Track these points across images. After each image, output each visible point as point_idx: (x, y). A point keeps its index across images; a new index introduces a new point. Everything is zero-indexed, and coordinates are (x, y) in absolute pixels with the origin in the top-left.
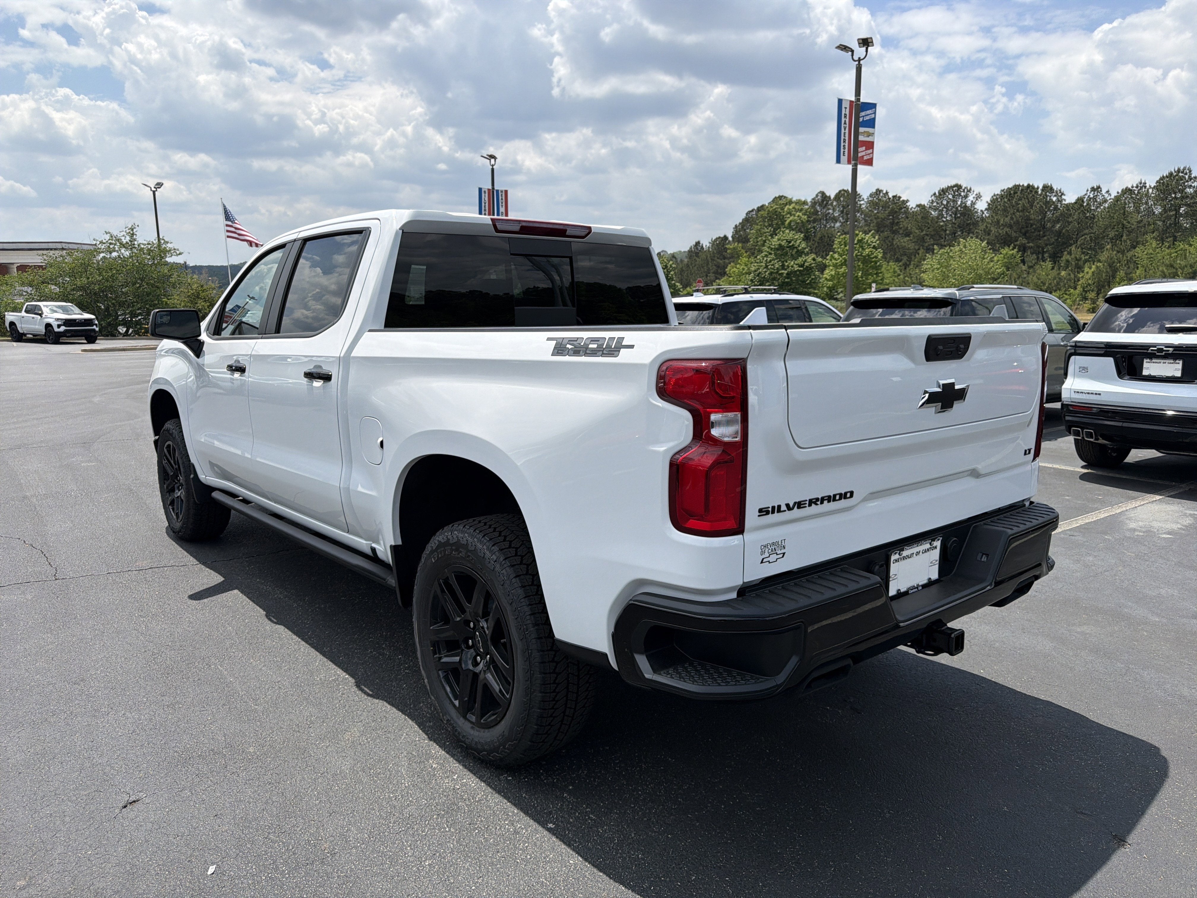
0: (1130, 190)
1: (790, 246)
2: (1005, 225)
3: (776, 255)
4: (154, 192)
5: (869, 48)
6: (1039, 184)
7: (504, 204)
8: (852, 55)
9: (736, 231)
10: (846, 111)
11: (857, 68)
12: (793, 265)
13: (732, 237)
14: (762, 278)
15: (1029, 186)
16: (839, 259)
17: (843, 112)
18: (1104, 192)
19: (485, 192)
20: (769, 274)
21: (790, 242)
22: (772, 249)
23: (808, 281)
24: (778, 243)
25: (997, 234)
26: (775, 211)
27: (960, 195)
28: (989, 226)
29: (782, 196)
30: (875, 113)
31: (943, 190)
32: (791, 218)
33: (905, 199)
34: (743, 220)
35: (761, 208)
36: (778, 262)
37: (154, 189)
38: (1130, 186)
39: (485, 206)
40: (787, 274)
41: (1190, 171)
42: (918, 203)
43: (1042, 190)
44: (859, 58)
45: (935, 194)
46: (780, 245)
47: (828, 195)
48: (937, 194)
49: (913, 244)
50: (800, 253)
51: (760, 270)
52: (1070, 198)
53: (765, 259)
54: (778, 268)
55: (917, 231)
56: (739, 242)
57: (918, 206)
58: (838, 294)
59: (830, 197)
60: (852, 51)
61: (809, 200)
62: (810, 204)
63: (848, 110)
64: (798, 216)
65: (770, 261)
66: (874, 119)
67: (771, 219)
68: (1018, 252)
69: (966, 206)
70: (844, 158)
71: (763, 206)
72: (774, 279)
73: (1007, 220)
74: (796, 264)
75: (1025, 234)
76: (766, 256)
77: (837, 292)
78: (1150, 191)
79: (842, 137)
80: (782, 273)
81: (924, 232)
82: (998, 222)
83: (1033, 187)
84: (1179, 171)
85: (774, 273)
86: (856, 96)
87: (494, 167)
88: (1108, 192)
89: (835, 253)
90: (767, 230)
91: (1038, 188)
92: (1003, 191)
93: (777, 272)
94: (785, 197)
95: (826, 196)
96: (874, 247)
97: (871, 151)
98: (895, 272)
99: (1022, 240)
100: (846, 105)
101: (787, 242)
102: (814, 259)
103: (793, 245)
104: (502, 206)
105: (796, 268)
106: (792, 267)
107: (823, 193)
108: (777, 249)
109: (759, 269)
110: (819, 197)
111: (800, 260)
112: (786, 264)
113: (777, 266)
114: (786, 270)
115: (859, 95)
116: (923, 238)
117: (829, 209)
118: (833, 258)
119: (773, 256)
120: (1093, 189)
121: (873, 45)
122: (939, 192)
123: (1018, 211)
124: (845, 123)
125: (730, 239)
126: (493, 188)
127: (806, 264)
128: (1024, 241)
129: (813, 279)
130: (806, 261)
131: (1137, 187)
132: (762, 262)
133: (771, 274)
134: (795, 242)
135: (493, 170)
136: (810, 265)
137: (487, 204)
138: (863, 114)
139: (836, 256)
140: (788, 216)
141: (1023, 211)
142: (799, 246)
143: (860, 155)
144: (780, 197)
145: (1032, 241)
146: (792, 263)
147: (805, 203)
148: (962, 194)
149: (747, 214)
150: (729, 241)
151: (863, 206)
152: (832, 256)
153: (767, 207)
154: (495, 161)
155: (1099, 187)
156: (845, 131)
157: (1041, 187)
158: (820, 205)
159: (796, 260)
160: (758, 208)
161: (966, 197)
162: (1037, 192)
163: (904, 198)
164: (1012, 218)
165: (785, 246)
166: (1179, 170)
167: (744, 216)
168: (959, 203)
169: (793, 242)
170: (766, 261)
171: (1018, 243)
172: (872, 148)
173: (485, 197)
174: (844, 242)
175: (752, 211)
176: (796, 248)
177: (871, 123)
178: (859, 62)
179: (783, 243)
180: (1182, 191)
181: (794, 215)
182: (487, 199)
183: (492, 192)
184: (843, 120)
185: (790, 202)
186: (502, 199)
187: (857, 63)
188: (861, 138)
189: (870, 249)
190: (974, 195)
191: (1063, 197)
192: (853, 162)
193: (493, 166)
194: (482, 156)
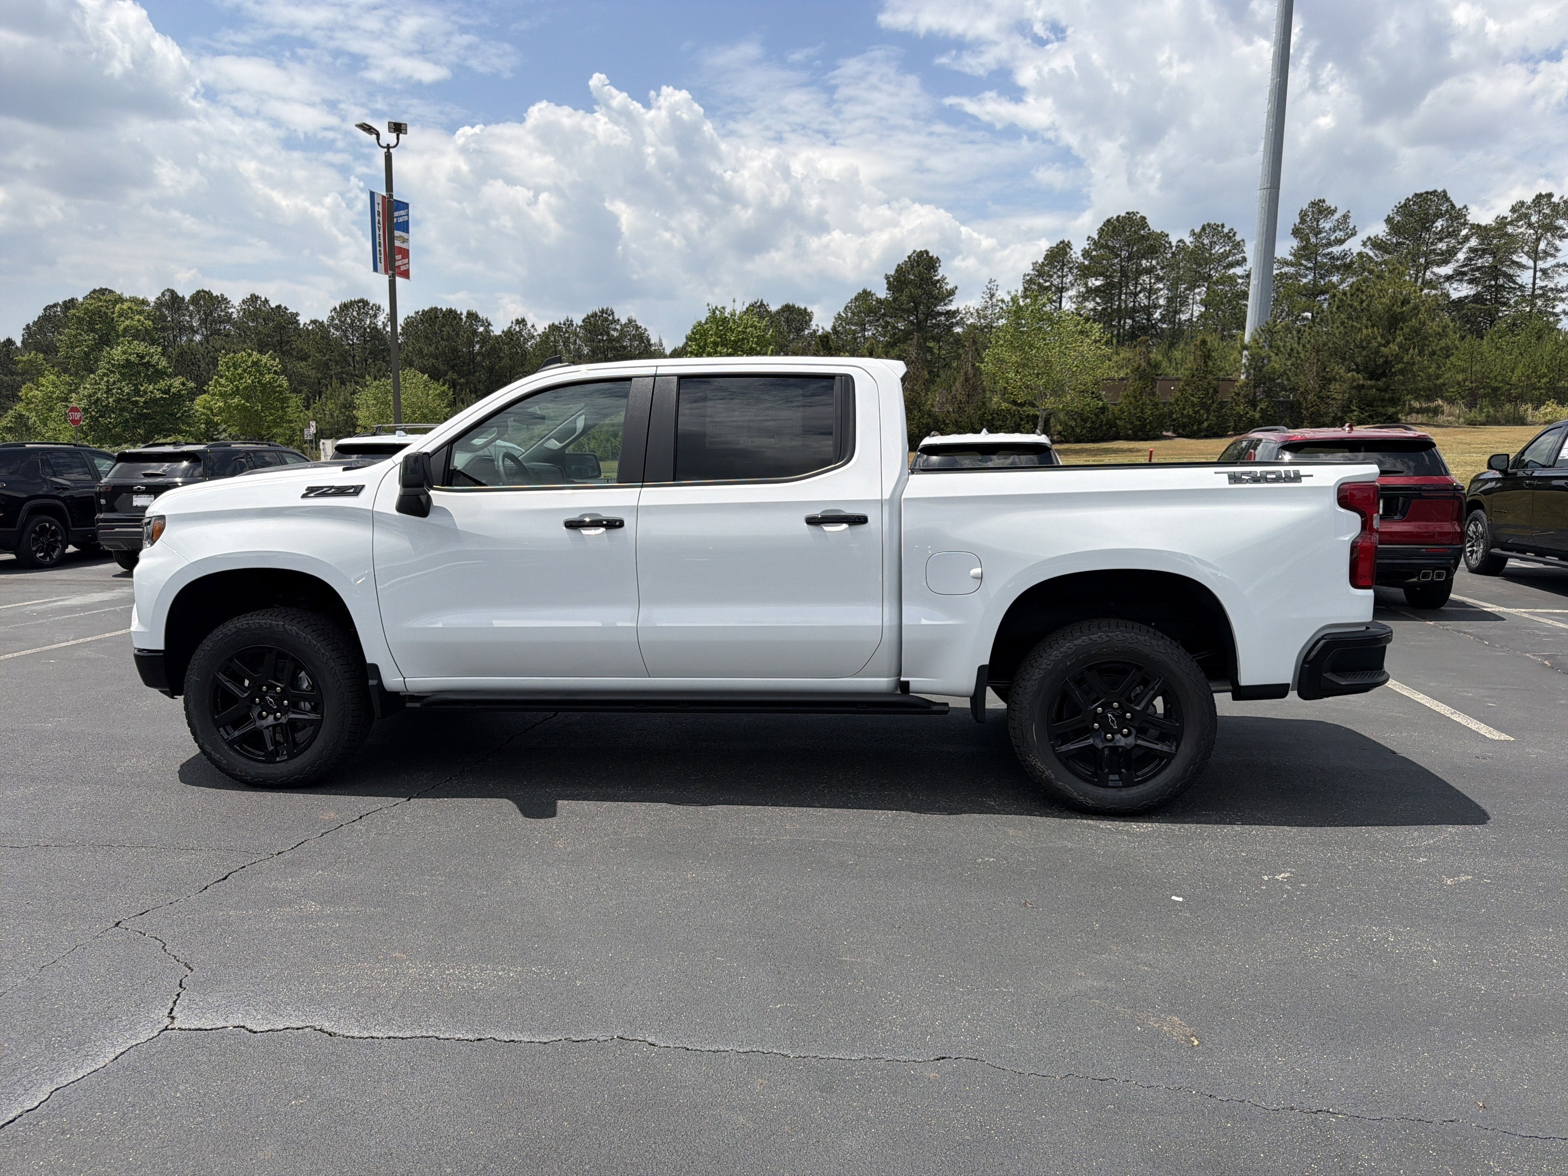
0: (557, 327)
1: (145, 363)
2: (431, 355)
3: (122, 374)
5: (401, 136)
6: (463, 310)
8: (378, 139)
9: (29, 334)
10: (379, 208)
11: (386, 156)
12: (153, 390)
13: (22, 342)
14: (103, 407)
15: (450, 311)
16: (228, 385)
17: (376, 210)
18: (529, 326)
20: (114, 401)
21: (142, 357)
22: (113, 365)
23: (179, 415)
24: (124, 357)
25: (422, 366)
26: (98, 312)
27: (367, 314)
28: (410, 354)
29: (106, 289)
30: (408, 215)
31: (345, 305)
32: (127, 323)
33: (295, 311)
34: (39, 318)
35: (70, 304)
36: (128, 384)
38: (557, 323)
40: (145, 402)
41: (613, 313)
42: (313, 319)
43: (467, 317)
44: (388, 145)
45: (335, 309)
46: (127, 360)
47: (181, 295)
48: (338, 308)
49: (314, 371)
50: (160, 374)
51: (99, 395)
52: (497, 330)
53: (105, 379)
54: (128, 394)
55: (317, 355)
56: (38, 350)
57: (314, 322)
58: (220, 433)
59: (183, 299)
60: (378, 135)
61: (152, 299)
62: (152, 304)
63: (381, 205)
64: (139, 321)
65: (114, 383)
66: (407, 222)
67: (92, 323)
68: (449, 389)
69: (375, 328)
70: (381, 266)
71: (72, 300)
72: (123, 409)
73: (432, 349)
74: (158, 390)
75: (453, 368)
76: (105, 375)
77: (217, 430)
78: (578, 329)
79: (378, 240)
80: (137, 402)
81: (327, 357)
82: (421, 351)
83: (455, 312)
84: (602, 312)
85: (124, 400)
86: (387, 191)
88: (533, 326)
89: (221, 377)
90: (87, 337)
91: (461, 314)
92: (417, 313)
93: (128, 399)
94: (111, 291)
95: (178, 296)
96: (275, 372)
97: (406, 261)
98: (298, 407)
99: (451, 375)
100: (378, 200)
101: (138, 356)
102: (183, 384)
103: (148, 362)
105: (158, 395)
106: (152, 392)
107: (173, 292)
108: (123, 366)
109: (96, 393)
110: (167, 297)
111: (162, 384)
112: (142, 389)
113: (126, 390)
114: (142, 396)
115: (392, 190)
116: (328, 364)
117: (184, 315)
118: (220, 384)
119: (118, 376)
120: (518, 322)
121: (406, 133)
122: (340, 307)
123: (443, 339)
124: (379, 223)
125: (19, 344)
127: (173, 390)
128: (455, 376)
129: (185, 411)
130: (171, 385)
131: (565, 324)
132: (99, 384)
133: (118, 401)
134: (152, 357)
136: (179, 391)
138: (396, 214)
139: (223, 381)
140: (122, 319)
141: (448, 340)
142: (157, 363)
143: (397, 264)
144: (103, 291)
145: (463, 377)
146: (151, 387)
147: (144, 302)
148: (371, 312)
149: (45, 310)
150: (17, 348)
151: (235, 316)
152: (216, 381)
153: (82, 304)
155: (523, 320)
156: (380, 233)
157: (465, 314)
158: (168, 308)
159: (156, 384)
160: (65, 302)
161: (375, 316)
162: (461, 319)
163: (292, 310)
164: (437, 348)
165: (137, 362)
166: (603, 310)
167: (40, 312)
168: (368, 322)
169: (147, 358)
170: (108, 381)
171: (448, 377)
172: (408, 257)
174: (233, 364)
175: (55, 305)
176: (153, 366)
177: (405, 226)
178: (388, 150)
179: (133, 358)
180: (608, 334)
181: (132, 319)
184: (377, 218)
185: (120, 300)
187: (386, 150)
188: (397, 243)
189: (271, 375)
190: (384, 315)
191: (491, 328)
192: (390, 272)
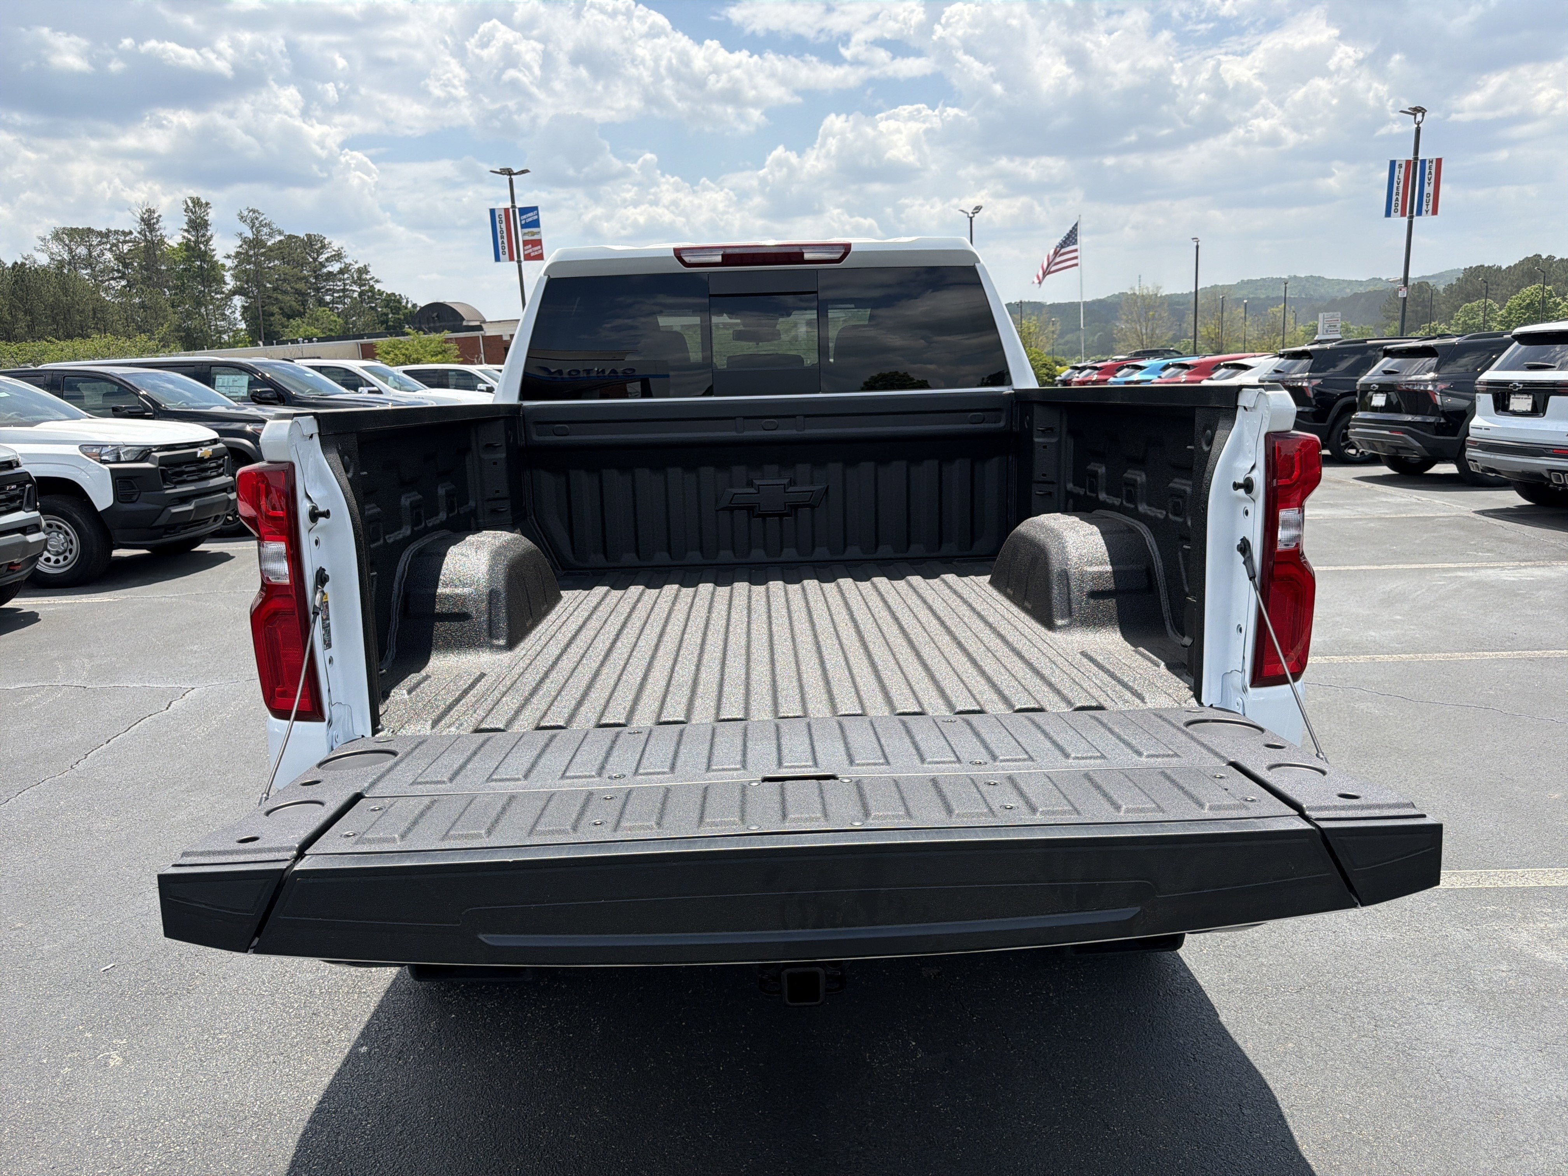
4: (971, 218)
7: (1433, 180)
19: (1400, 166)
37: (971, 215)
39: (1398, 188)
87: (1421, 125)
104: (1429, 184)
126: (1416, 159)
135: (1418, 131)
137: (1401, 185)
154: (1423, 116)
173: (1400, 174)
182: (1402, 177)
183: (1414, 166)
186: (1430, 173)
193: (1418, 124)
194: (1402, 112)
